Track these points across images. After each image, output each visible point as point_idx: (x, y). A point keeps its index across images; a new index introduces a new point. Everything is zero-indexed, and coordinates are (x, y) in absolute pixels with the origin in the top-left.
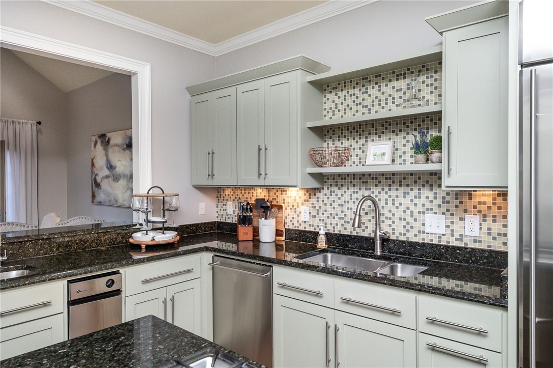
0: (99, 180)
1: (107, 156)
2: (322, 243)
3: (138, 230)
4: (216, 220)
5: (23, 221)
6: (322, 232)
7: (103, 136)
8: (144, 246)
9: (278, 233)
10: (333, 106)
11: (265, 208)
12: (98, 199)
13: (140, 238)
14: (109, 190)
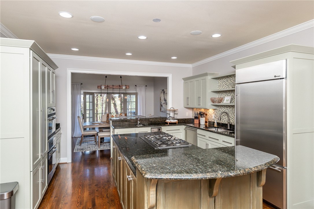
0: (162, 104)
1: (164, 96)
2: (216, 125)
3: (167, 119)
4: (192, 118)
5: (142, 115)
6: (216, 122)
7: (163, 90)
8: (168, 123)
9: (206, 122)
10: (220, 85)
11: (202, 114)
12: (162, 110)
13: (168, 121)
14: (165, 107)
